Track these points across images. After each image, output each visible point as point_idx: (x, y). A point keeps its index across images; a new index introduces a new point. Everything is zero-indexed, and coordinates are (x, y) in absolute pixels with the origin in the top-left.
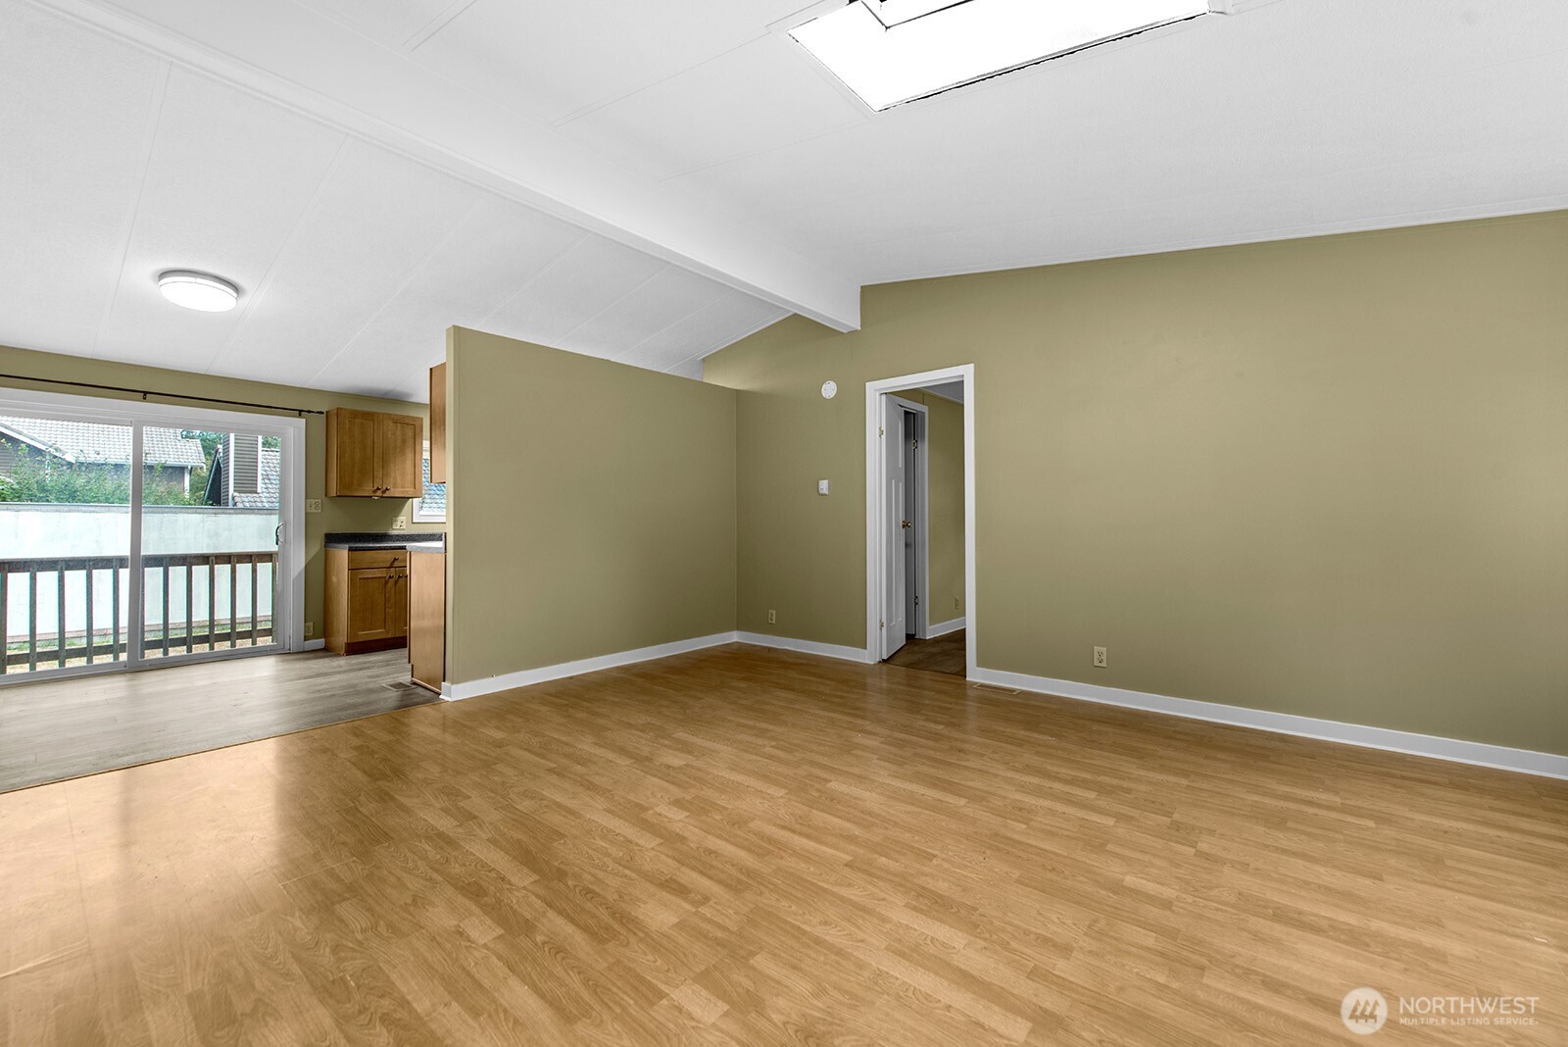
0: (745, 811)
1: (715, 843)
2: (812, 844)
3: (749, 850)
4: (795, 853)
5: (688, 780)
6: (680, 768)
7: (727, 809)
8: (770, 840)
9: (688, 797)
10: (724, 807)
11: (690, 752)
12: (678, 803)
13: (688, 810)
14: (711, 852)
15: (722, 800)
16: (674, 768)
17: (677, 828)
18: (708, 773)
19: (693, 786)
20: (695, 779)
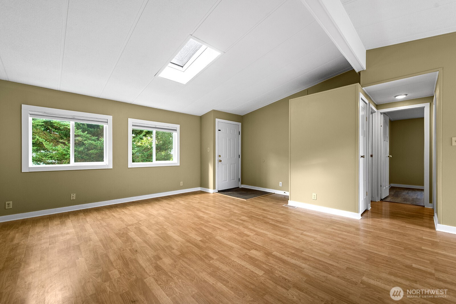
0: (228, 233)
1: (237, 226)
2: (215, 225)
3: (229, 225)
4: (219, 224)
5: (247, 243)
6: (252, 249)
7: (234, 233)
8: (224, 226)
9: (245, 237)
10: (234, 234)
11: (250, 258)
12: (248, 236)
13: (244, 234)
14: (237, 225)
15: (235, 236)
16: (254, 249)
17: (246, 230)
18: (240, 246)
19: (245, 241)
20: (245, 244)
